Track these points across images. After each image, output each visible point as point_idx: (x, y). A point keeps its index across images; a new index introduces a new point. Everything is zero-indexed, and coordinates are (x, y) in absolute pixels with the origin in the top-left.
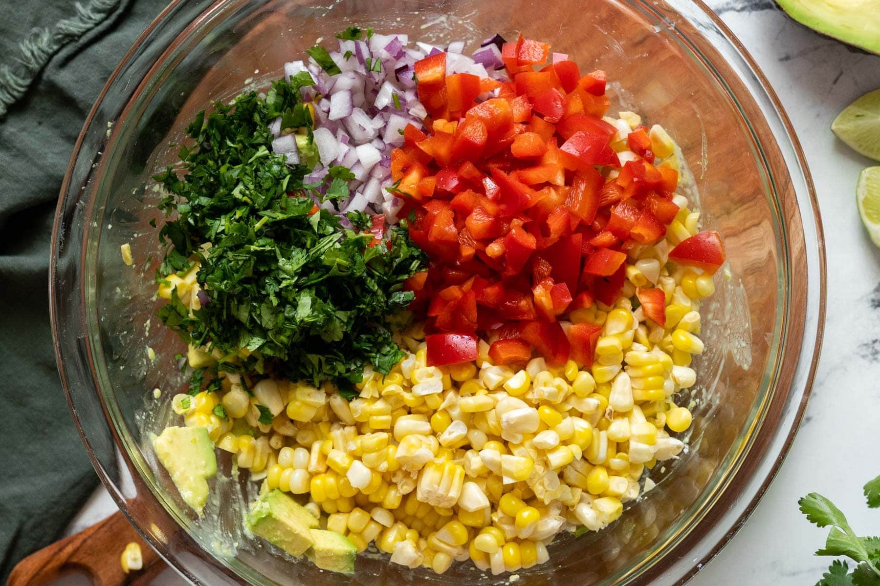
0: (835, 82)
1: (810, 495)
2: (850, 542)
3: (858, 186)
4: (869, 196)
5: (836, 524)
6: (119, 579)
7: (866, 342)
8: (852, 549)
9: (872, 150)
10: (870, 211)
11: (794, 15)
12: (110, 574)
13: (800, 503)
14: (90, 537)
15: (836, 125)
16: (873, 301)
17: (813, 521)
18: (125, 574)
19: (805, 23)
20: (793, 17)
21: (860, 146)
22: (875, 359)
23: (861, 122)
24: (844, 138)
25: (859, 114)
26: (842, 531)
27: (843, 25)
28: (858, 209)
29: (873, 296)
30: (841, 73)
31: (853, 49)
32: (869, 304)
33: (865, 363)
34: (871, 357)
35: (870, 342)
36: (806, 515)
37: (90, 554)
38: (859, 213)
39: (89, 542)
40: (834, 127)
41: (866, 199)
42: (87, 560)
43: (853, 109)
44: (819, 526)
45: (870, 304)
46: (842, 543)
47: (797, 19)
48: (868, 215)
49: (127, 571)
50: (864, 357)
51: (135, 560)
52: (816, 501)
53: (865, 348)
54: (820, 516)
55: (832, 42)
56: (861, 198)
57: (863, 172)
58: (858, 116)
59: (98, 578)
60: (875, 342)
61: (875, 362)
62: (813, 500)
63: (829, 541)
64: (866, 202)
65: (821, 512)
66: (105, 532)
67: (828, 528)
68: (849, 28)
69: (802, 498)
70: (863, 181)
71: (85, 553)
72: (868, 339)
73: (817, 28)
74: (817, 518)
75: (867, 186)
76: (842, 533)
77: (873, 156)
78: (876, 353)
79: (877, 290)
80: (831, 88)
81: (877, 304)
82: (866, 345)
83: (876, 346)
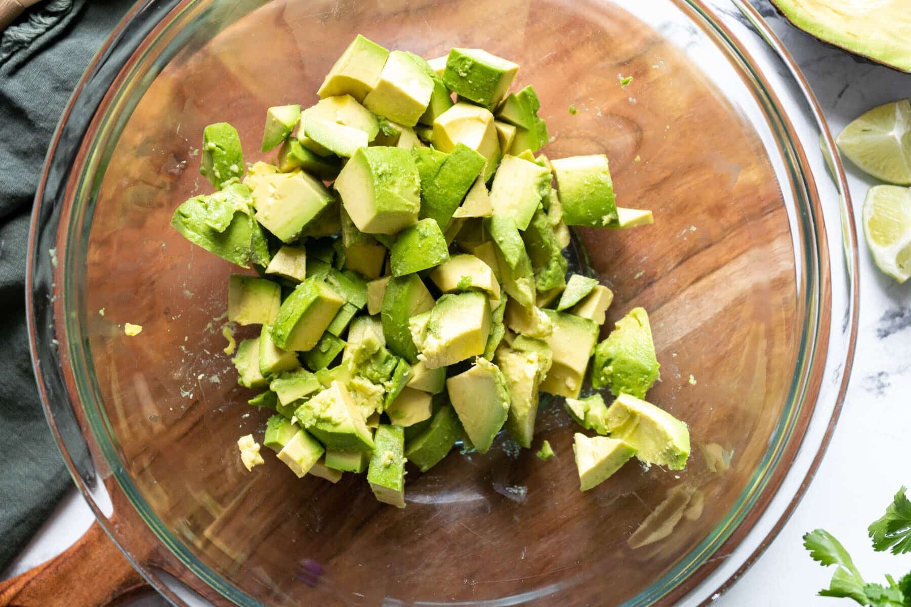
0: (840, 96)
1: (816, 531)
2: (857, 584)
3: (865, 205)
4: (877, 218)
5: (841, 563)
7: (871, 375)
8: (858, 591)
10: (876, 233)
11: (796, 22)
13: (804, 538)
15: (841, 139)
16: (879, 330)
17: (816, 559)
19: (808, 30)
20: (795, 24)
21: (866, 163)
22: (881, 393)
23: (867, 137)
24: (849, 153)
25: (867, 128)
26: (849, 572)
27: (849, 33)
28: (864, 230)
29: (879, 325)
30: (847, 86)
31: (860, 59)
32: (875, 334)
33: (870, 397)
34: (876, 391)
35: (876, 375)
36: (809, 552)
37: (33, 598)
38: (865, 235)
39: (33, 584)
40: (837, 141)
41: (872, 219)
43: (859, 123)
44: (822, 564)
45: (877, 333)
46: (846, 584)
47: (799, 26)
48: (874, 237)
50: (869, 390)
52: (822, 538)
53: (870, 381)
54: (825, 554)
55: (837, 51)
56: (868, 218)
57: (870, 191)
58: (864, 131)
60: (880, 374)
61: (880, 397)
62: (818, 536)
63: (834, 581)
64: (873, 222)
65: (825, 550)
67: (833, 567)
68: (855, 36)
69: (807, 534)
70: (871, 201)
71: (29, 596)
72: (875, 371)
73: (820, 36)
74: (821, 556)
75: (875, 205)
76: (847, 574)
77: (878, 174)
78: (882, 386)
79: (883, 319)
80: (836, 102)
81: (883, 333)
82: (871, 378)
83: (882, 378)
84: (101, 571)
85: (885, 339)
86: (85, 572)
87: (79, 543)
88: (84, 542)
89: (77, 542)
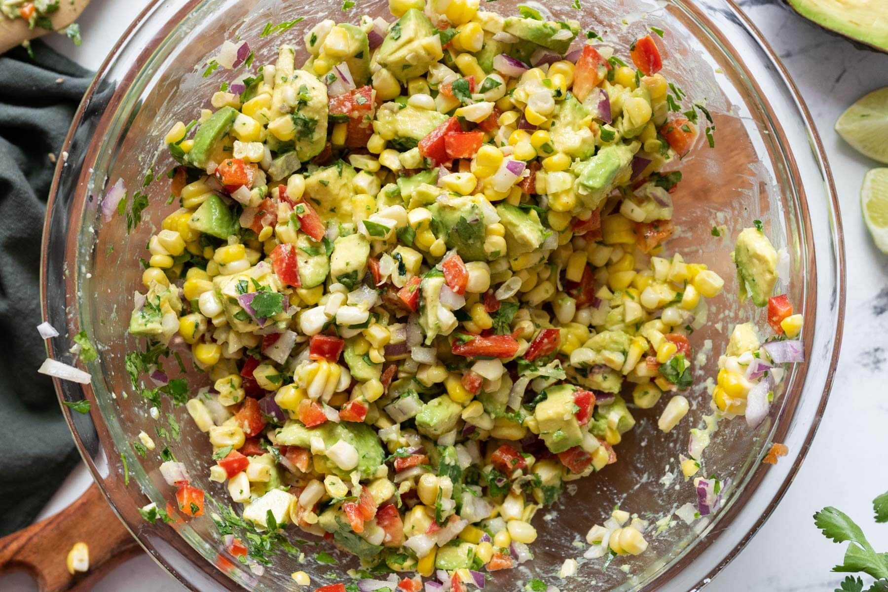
0: (838, 80)
1: (826, 509)
2: (869, 559)
3: (862, 188)
4: (874, 200)
5: (854, 539)
6: (64, 580)
7: (867, 350)
8: (871, 565)
9: (876, 152)
10: (875, 215)
11: (800, 10)
12: (56, 574)
13: (815, 517)
14: (35, 534)
15: (840, 124)
16: (875, 307)
17: (829, 536)
18: (71, 575)
19: (812, 18)
20: (800, 12)
21: (865, 147)
22: (878, 368)
23: (866, 122)
24: (848, 138)
25: (865, 113)
26: (861, 547)
27: (851, 22)
28: (862, 211)
29: (875, 303)
30: (844, 71)
31: (861, 46)
32: (871, 311)
33: (866, 371)
34: (872, 366)
35: (872, 350)
36: (821, 530)
37: (35, 553)
38: (863, 217)
39: (35, 540)
40: (838, 127)
41: (871, 202)
42: (33, 559)
43: (857, 108)
44: (835, 541)
45: (873, 310)
46: (859, 559)
47: (804, 14)
48: (873, 219)
49: (72, 572)
50: (865, 365)
51: (81, 561)
52: (832, 515)
53: (866, 356)
54: (837, 531)
55: (840, 38)
56: (866, 201)
57: (868, 174)
58: (863, 116)
59: (43, 578)
60: (877, 350)
61: (876, 371)
62: (828, 514)
63: (847, 557)
64: (871, 206)
65: (838, 527)
66: (52, 530)
67: (846, 544)
68: (857, 24)
69: (817, 513)
70: (868, 183)
71: (30, 551)
72: (871, 347)
73: (824, 24)
74: (833, 533)
75: (873, 188)
76: (860, 549)
77: (877, 157)
78: (877, 362)
79: (879, 296)
80: (833, 87)
81: (879, 310)
82: (868, 353)
83: (878, 354)
84: (101, 530)
85: (880, 316)
86: (85, 529)
87: (80, 502)
88: (85, 501)
89: (77, 501)
